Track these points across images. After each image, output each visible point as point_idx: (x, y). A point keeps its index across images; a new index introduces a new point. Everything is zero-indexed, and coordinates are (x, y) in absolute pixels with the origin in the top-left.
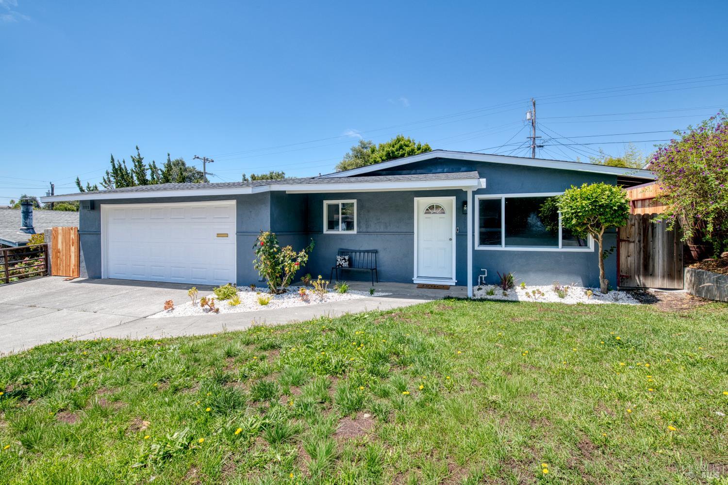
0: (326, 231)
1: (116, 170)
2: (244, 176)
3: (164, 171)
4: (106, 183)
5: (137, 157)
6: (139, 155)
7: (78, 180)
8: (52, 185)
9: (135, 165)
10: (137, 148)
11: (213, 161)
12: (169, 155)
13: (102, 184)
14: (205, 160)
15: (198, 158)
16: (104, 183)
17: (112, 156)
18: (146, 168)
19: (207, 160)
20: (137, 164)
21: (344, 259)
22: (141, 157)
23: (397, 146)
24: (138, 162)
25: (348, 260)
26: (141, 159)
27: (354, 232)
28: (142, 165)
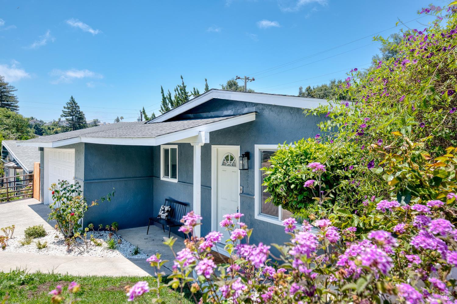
0: (163, 178)
1: (164, 99)
5: (182, 86)
6: (183, 84)
7: (143, 108)
9: (179, 93)
10: (182, 78)
11: (254, 80)
12: (206, 80)
13: (160, 111)
14: (247, 79)
15: (239, 78)
16: (162, 111)
17: (162, 88)
18: (188, 95)
19: (248, 79)
20: (180, 92)
21: (164, 210)
22: (185, 85)
24: (181, 90)
25: (168, 211)
26: (184, 87)
27: (175, 181)
28: (185, 93)
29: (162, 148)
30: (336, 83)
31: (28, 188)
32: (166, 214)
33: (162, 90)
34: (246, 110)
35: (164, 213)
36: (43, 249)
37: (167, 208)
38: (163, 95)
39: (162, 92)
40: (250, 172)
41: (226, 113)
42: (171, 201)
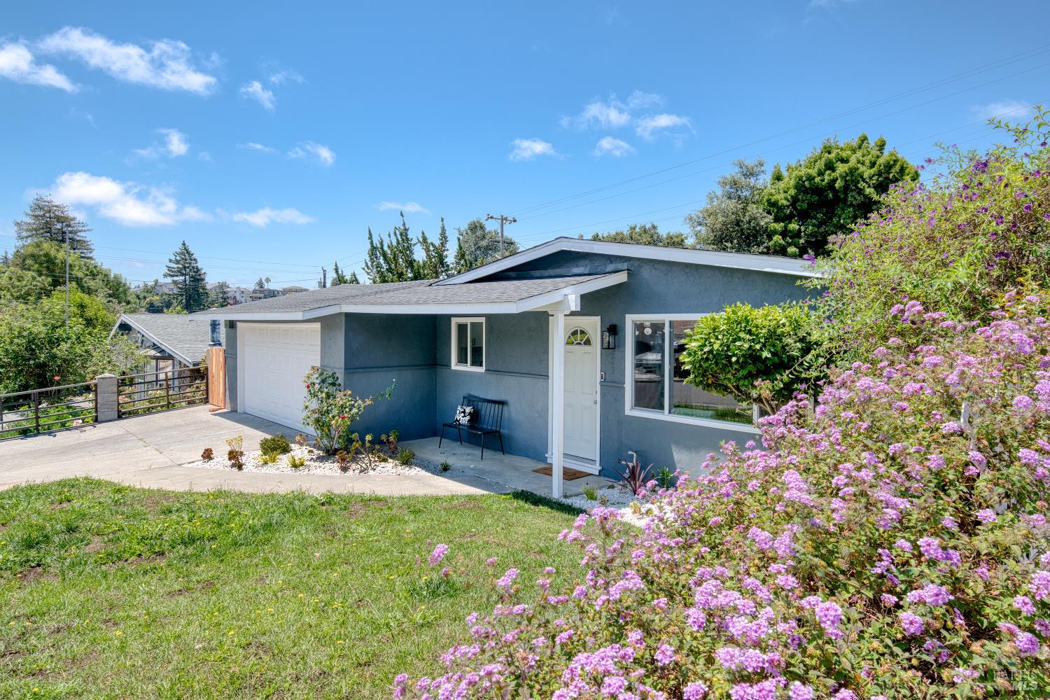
0: (455, 365)
1: (373, 248)
3: (437, 245)
4: (368, 267)
5: (402, 228)
6: (404, 225)
7: (336, 265)
8: (324, 271)
9: (398, 240)
11: (515, 221)
12: (442, 220)
13: (364, 269)
14: (503, 219)
15: (492, 218)
16: (366, 268)
17: (370, 231)
18: (413, 242)
19: (506, 219)
20: (399, 237)
21: (464, 412)
22: (407, 227)
23: (821, 165)
24: (401, 234)
25: (470, 414)
26: (406, 230)
27: (482, 370)
28: (407, 239)
29: (454, 321)
30: (637, 230)
31: (194, 390)
32: (468, 418)
33: (370, 234)
34: (610, 267)
35: (465, 416)
36: (301, 468)
37: (468, 410)
38: (372, 243)
39: (371, 238)
40: (617, 352)
41: (576, 271)
42: (469, 400)
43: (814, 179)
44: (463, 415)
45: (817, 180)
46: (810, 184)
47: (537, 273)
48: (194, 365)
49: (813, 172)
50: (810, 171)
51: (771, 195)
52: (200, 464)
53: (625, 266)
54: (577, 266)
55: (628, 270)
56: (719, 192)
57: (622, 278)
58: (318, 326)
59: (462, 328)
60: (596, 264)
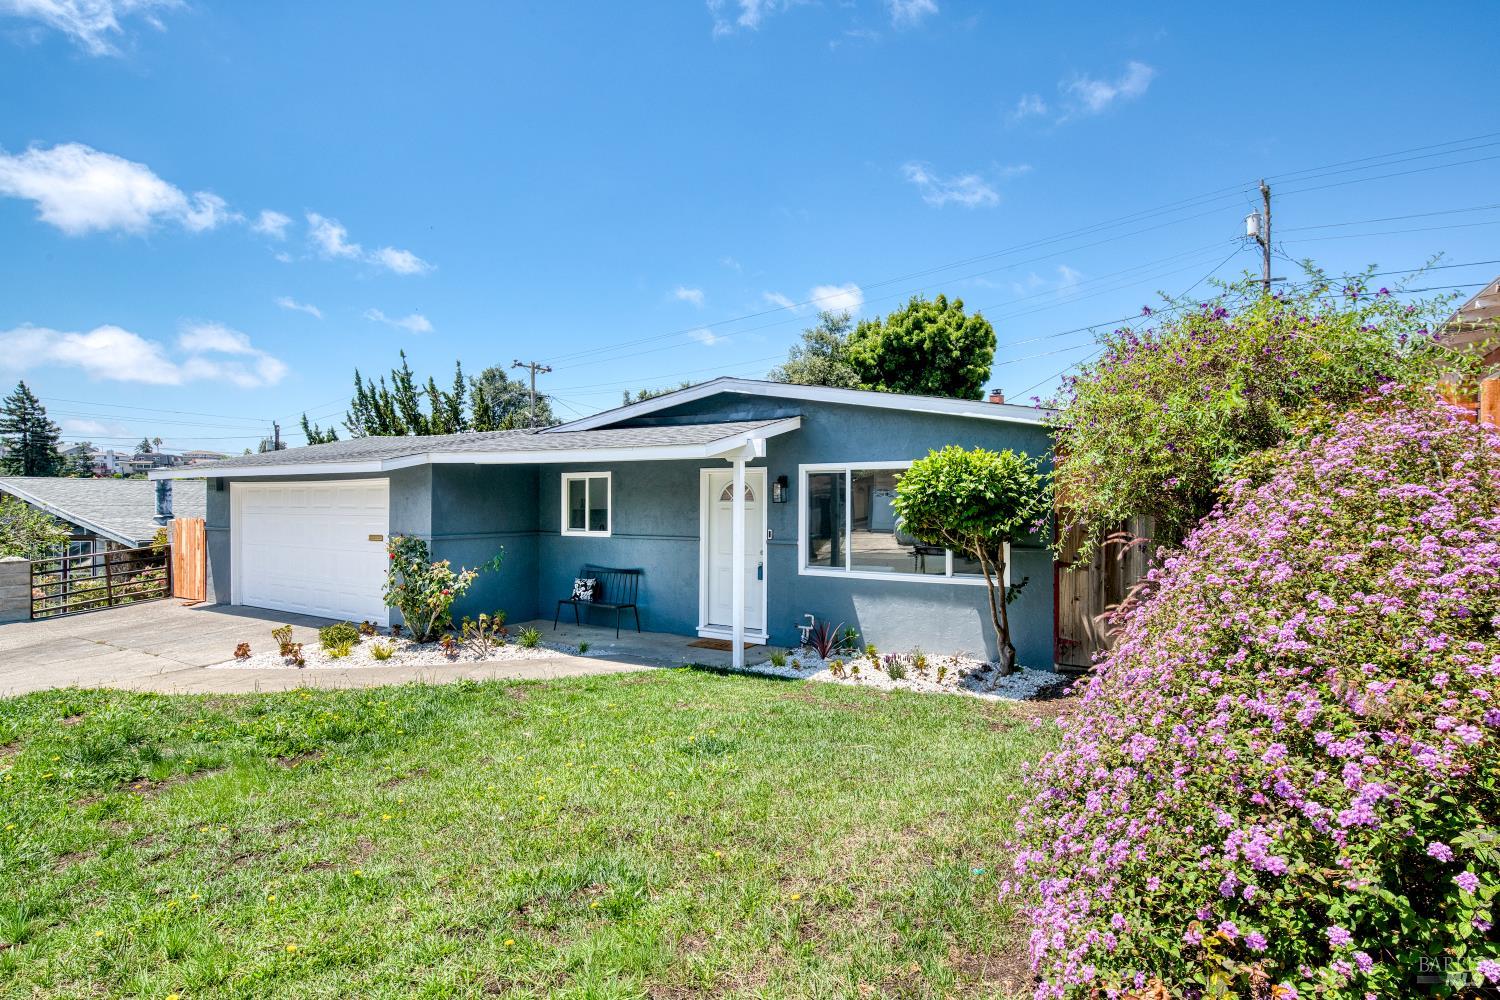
0: (566, 530)
1: (362, 395)
2: (627, 394)
3: (451, 396)
4: (351, 422)
5: (403, 372)
6: (405, 367)
7: (305, 418)
8: (276, 427)
9: (397, 386)
10: (402, 355)
11: (549, 370)
12: (459, 364)
13: (345, 424)
14: (535, 368)
15: (520, 365)
16: (348, 424)
18: (417, 391)
19: (538, 367)
20: (400, 384)
21: (585, 585)
22: (410, 371)
23: (908, 323)
24: (402, 380)
25: (592, 587)
26: (408, 375)
27: (607, 534)
28: (410, 387)
29: (566, 477)
31: (142, 579)
32: (590, 592)
33: (358, 379)
34: (780, 412)
35: (586, 590)
36: (389, 660)
37: (590, 582)
38: (360, 389)
39: (358, 381)
40: (788, 508)
42: (588, 572)
43: (902, 337)
44: (583, 588)
45: (905, 339)
46: (898, 343)
47: (685, 419)
48: (140, 545)
49: (901, 331)
50: (898, 330)
51: (859, 353)
52: (234, 664)
53: (798, 411)
54: (737, 412)
55: (802, 415)
56: (803, 347)
57: (793, 424)
58: (386, 481)
59: (576, 487)
60: (761, 409)
